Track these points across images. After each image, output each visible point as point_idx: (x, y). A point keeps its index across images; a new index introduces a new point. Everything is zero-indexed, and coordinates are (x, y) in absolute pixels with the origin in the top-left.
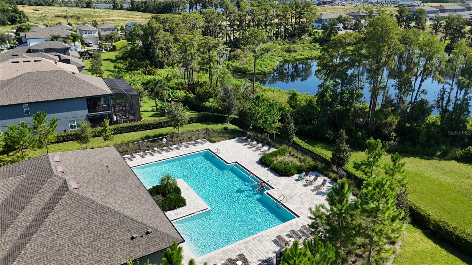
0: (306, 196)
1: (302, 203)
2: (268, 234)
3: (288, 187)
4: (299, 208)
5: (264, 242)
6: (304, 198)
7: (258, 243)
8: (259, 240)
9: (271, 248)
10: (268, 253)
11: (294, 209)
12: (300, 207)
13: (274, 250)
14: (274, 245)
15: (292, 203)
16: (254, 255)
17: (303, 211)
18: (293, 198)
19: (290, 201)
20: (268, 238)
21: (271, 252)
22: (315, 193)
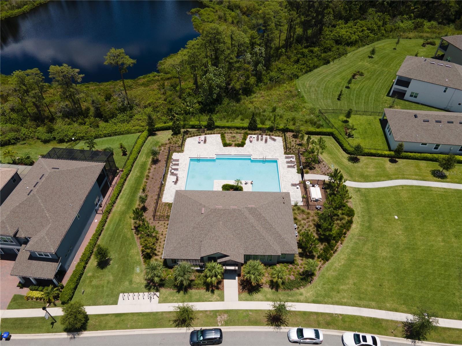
3: (254, 150)
11: (272, 158)
12: (271, 155)
15: (266, 156)
17: (275, 156)
18: (264, 153)
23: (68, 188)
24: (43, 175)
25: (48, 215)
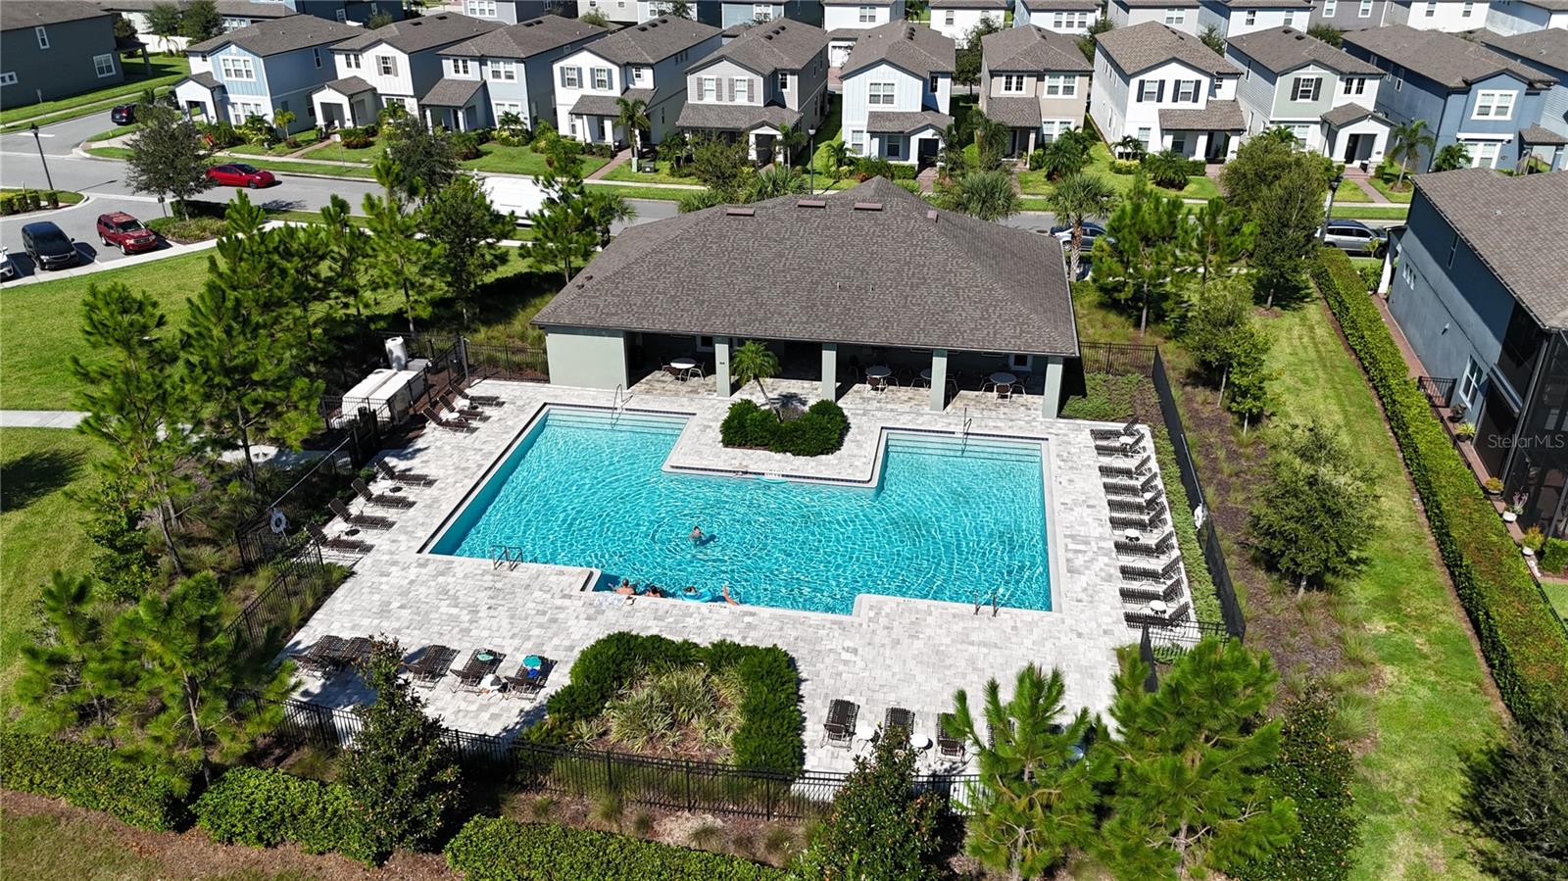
0: (455, 619)
1: (444, 591)
3: (544, 619)
4: (442, 574)
6: (455, 611)
7: (464, 466)
10: (426, 461)
11: (452, 562)
15: (478, 577)
18: (490, 592)
19: (488, 577)
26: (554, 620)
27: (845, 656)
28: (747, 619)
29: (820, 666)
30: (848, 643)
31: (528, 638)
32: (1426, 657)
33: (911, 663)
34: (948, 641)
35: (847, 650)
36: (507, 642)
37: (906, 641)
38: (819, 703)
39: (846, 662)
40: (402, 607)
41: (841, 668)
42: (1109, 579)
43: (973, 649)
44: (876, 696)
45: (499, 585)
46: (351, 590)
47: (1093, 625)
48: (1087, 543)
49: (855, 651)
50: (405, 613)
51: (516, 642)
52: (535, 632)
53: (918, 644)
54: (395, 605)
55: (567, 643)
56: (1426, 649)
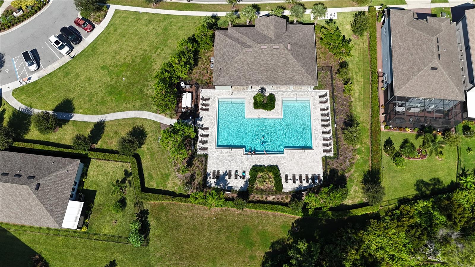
1: (223, 157)
2: (213, 128)
3: (240, 162)
5: (210, 124)
6: (227, 162)
7: (212, 122)
8: (212, 123)
9: (206, 124)
10: (204, 121)
11: (221, 150)
12: (222, 154)
13: (204, 125)
14: (206, 126)
15: (227, 153)
16: (206, 116)
17: (218, 153)
18: (230, 157)
19: (229, 153)
20: (211, 127)
21: (204, 123)
22: (228, 172)
23: (411, 55)
24: (440, 59)
25: (411, 28)
26: (242, 162)
27: (285, 164)
28: (269, 158)
29: (282, 167)
30: (285, 161)
31: (240, 166)
32: (363, 152)
33: (294, 164)
34: (298, 159)
35: (285, 163)
36: (237, 168)
37: (293, 160)
38: (283, 174)
39: (285, 165)
40: (219, 162)
41: (285, 167)
42: (321, 140)
43: (302, 160)
44: (290, 172)
45: (231, 155)
46: (210, 159)
47: (318, 152)
48: (318, 131)
49: (286, 163)
50: (220, 163)
51: (238, 167)
52: (240, 165)
53: (294, 160)
54: (218, 162)
55: (246, 167)
56: (363, 150)
